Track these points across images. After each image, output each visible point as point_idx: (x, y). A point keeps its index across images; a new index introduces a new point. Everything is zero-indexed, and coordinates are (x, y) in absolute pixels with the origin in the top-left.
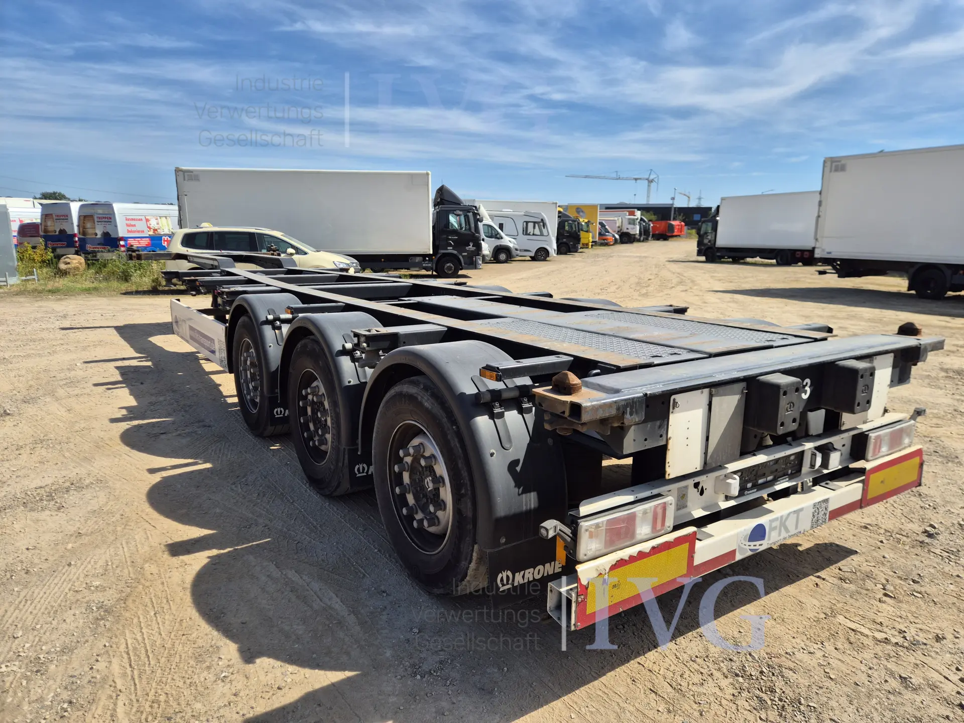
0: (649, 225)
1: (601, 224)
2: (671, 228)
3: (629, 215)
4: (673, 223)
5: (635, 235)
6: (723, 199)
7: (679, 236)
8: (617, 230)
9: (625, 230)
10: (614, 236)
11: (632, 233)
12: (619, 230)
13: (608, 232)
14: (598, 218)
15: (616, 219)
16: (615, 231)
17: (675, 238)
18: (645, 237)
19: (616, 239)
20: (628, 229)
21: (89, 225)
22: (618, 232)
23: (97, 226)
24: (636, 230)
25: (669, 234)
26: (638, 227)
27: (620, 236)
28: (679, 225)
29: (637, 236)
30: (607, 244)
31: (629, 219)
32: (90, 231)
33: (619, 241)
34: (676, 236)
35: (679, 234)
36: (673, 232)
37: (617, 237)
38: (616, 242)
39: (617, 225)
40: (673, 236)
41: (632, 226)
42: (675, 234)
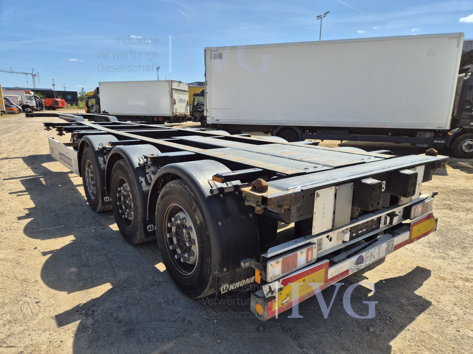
0: (42, 100)
1: (5, 99)
2: (57, 102)
3: (26, 94)
4: (57, 100)
5: (33, 107)
6: (100, 83)
7: (63, 108)
8: (19, 103)
9: (25, 104)
10: (17, 107)
11: (30, 105)
12: (21, 103)
13: (13, 105)
14: (3, 95)
15: (17, 96)
16: (17, 104)
17: (60, 109)
18: (40, 108)
19: (19, 109)
20: (27, 103)
22: (20, 104)
24: (33, 103)
25: (56, 107)
26: (34, 102)
27: (22, 107)
28: (61, 101)
29: (35, 107)
30: (13, 113)
31: (27, 96)
33: (22, 111)
34: (61, 108)
35: (62, 106)
36: (58, 105)
37: (20, 108)
38: (20, 111)
39: (19, 100)
40: (58, 108)
41: (30, 101)
42: (60, 106)
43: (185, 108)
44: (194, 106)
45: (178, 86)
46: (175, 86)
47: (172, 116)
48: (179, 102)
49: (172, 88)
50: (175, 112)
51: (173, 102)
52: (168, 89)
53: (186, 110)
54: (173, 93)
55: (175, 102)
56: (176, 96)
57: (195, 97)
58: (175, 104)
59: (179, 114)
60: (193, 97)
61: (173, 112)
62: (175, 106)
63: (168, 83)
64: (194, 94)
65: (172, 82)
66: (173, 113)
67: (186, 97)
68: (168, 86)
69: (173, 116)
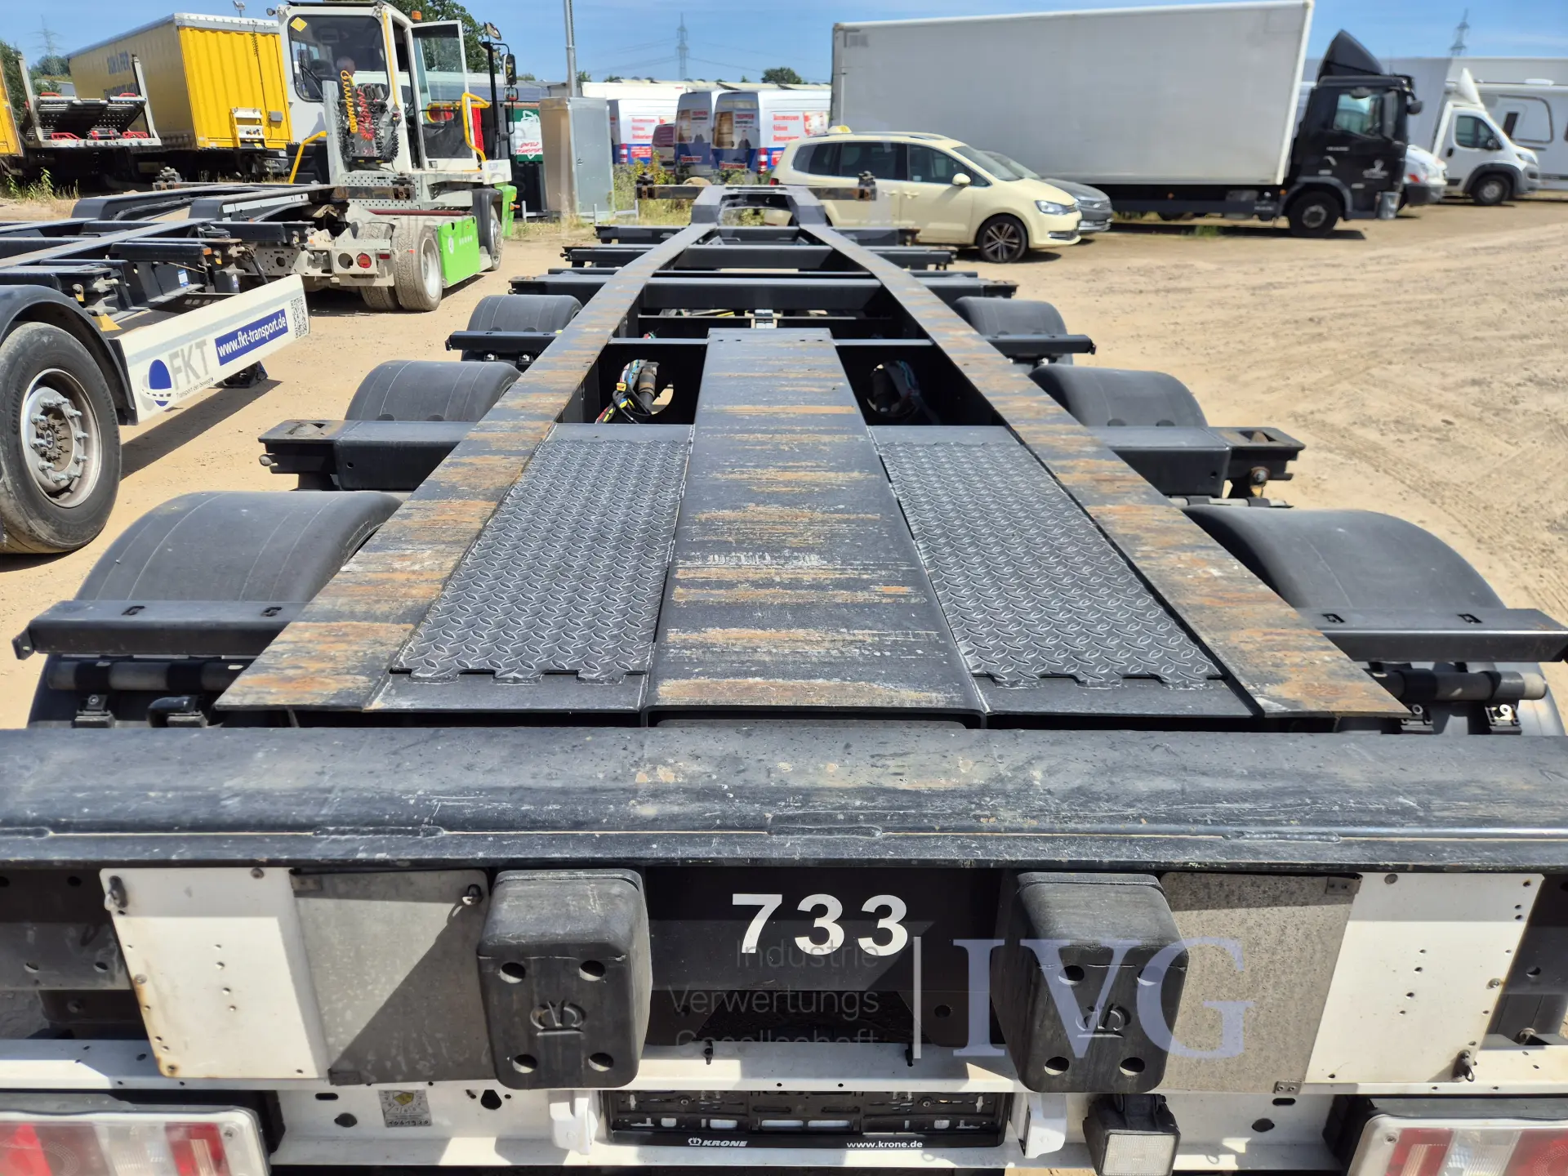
21: (725, 129)
23: (735, 130)
32: (727, 138)
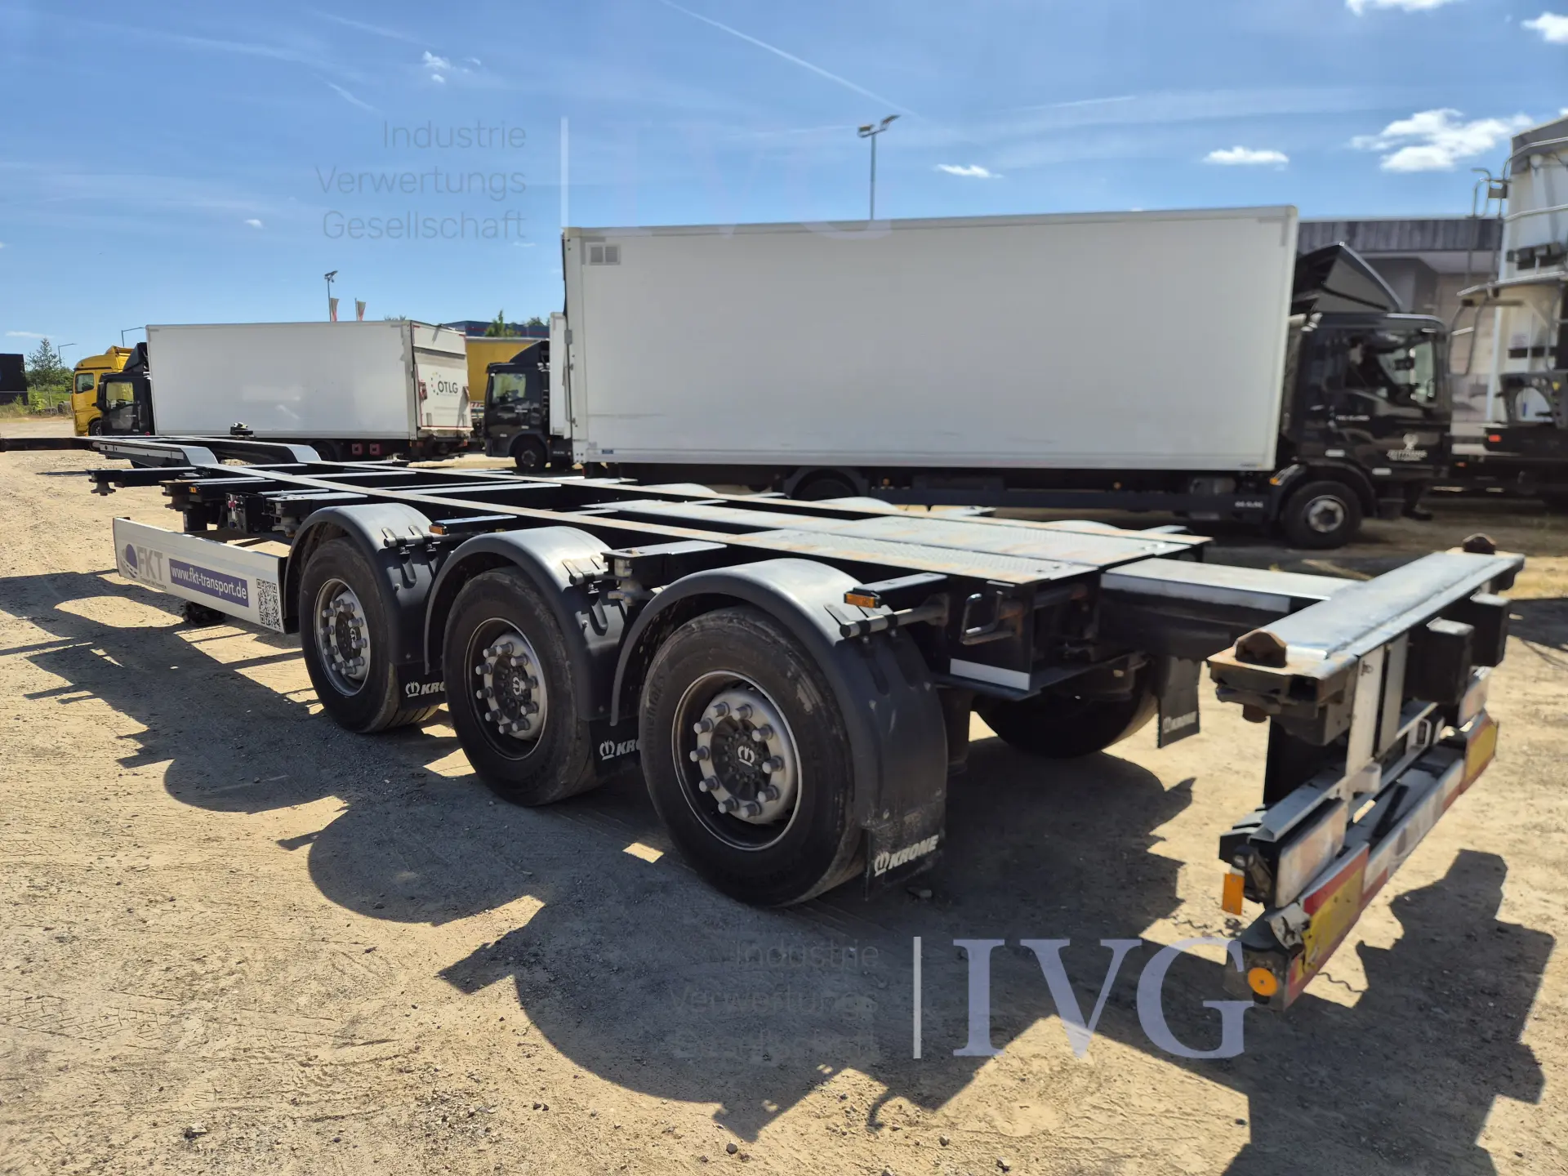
43: (456, 412)
44: (490, 406)
45: (434, 339)
46: (423, 339)
47: (415, 438)
48: (437, 391)
49: (413, 347)
50: (425, 423)
51: (419, 393)
52: (400, 350)
53: (462, 416)
54: (417, 360)
55: (424, 391)
56: (427, 372)
57: (493, 375)
58: (426, 398)
59: (438, 431)
60: (486, 377)
61: (419, 425)
62: (426, 406)
63: (399, 329)
64: (488, 367)
65: (413, 325)
66: (418, 428)
67: (460, 376)
68: (400, 341)
69: (420, 439)
